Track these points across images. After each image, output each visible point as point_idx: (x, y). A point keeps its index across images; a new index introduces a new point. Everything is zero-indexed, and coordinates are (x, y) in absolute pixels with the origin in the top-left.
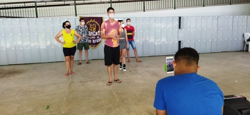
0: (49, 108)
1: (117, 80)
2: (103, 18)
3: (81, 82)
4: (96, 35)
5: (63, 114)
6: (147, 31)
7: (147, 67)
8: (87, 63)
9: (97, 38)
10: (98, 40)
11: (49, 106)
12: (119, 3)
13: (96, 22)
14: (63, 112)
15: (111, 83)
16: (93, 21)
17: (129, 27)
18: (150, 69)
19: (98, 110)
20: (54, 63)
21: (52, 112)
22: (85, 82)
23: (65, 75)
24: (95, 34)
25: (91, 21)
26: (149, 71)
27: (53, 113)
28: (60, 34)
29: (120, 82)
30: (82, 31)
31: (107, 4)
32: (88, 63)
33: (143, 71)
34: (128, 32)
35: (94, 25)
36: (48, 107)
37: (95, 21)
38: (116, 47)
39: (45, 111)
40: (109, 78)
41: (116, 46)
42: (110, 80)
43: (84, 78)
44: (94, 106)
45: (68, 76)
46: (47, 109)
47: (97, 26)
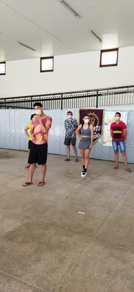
2: (103, 111)
13: (95, 115)
16: (93, 114)
25: (90, 114)
30: (68, 125)
35: (92, 118)
37: (95, 114)
47: (96, 120)
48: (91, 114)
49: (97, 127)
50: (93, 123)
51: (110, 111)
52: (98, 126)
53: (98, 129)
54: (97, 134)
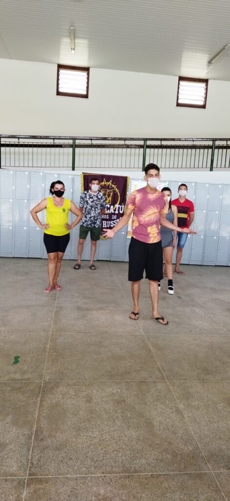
0: (18, 362)
1: (160, 317)
2: (128, 178)
3: (79, 309)
4: (110, 212)
5: (47, 380)
6: (217, 212)
7: (214, 290)
8: (90, 267)
9: (113, 218)
10: (114, 223)
11: (19, 357)
12: (160, 150)
13: (113, 186)
14: (48, 377)
15: (137, 316)
16: (108, 183)
17: (182, 201)
18: (221, 297)
19: (120, 382)
20: (24, 260)
21: (24, 373)
22: (87, 310)
23: (46, 290)
24: (108, 210)
25: (103, 183)
26: (220, 299)
27: (26, 377)
28: (42, 206)
29: (165, 324)
30: (91, 203)
31: (137, 150)
32: (93, 268)
33: (207, 300)
34: (179, 212)
35: (108, 191)
36: (16, 360)
37: (112, 183)
38: (154, 242)
39: (12, 368)
40: (135, 304)
41: (156, 241)
42: (134, 309)
43: (83, 300)
44: (110, 370)
45: (54, 292)
46: (14, 363)
47: (115, 195)
48: (106, 183)
49: (117, 206)
50: (110, 198)
51: (138, 180)
52: (119, 204)
53: (119, 211)
54: (118, 218)
